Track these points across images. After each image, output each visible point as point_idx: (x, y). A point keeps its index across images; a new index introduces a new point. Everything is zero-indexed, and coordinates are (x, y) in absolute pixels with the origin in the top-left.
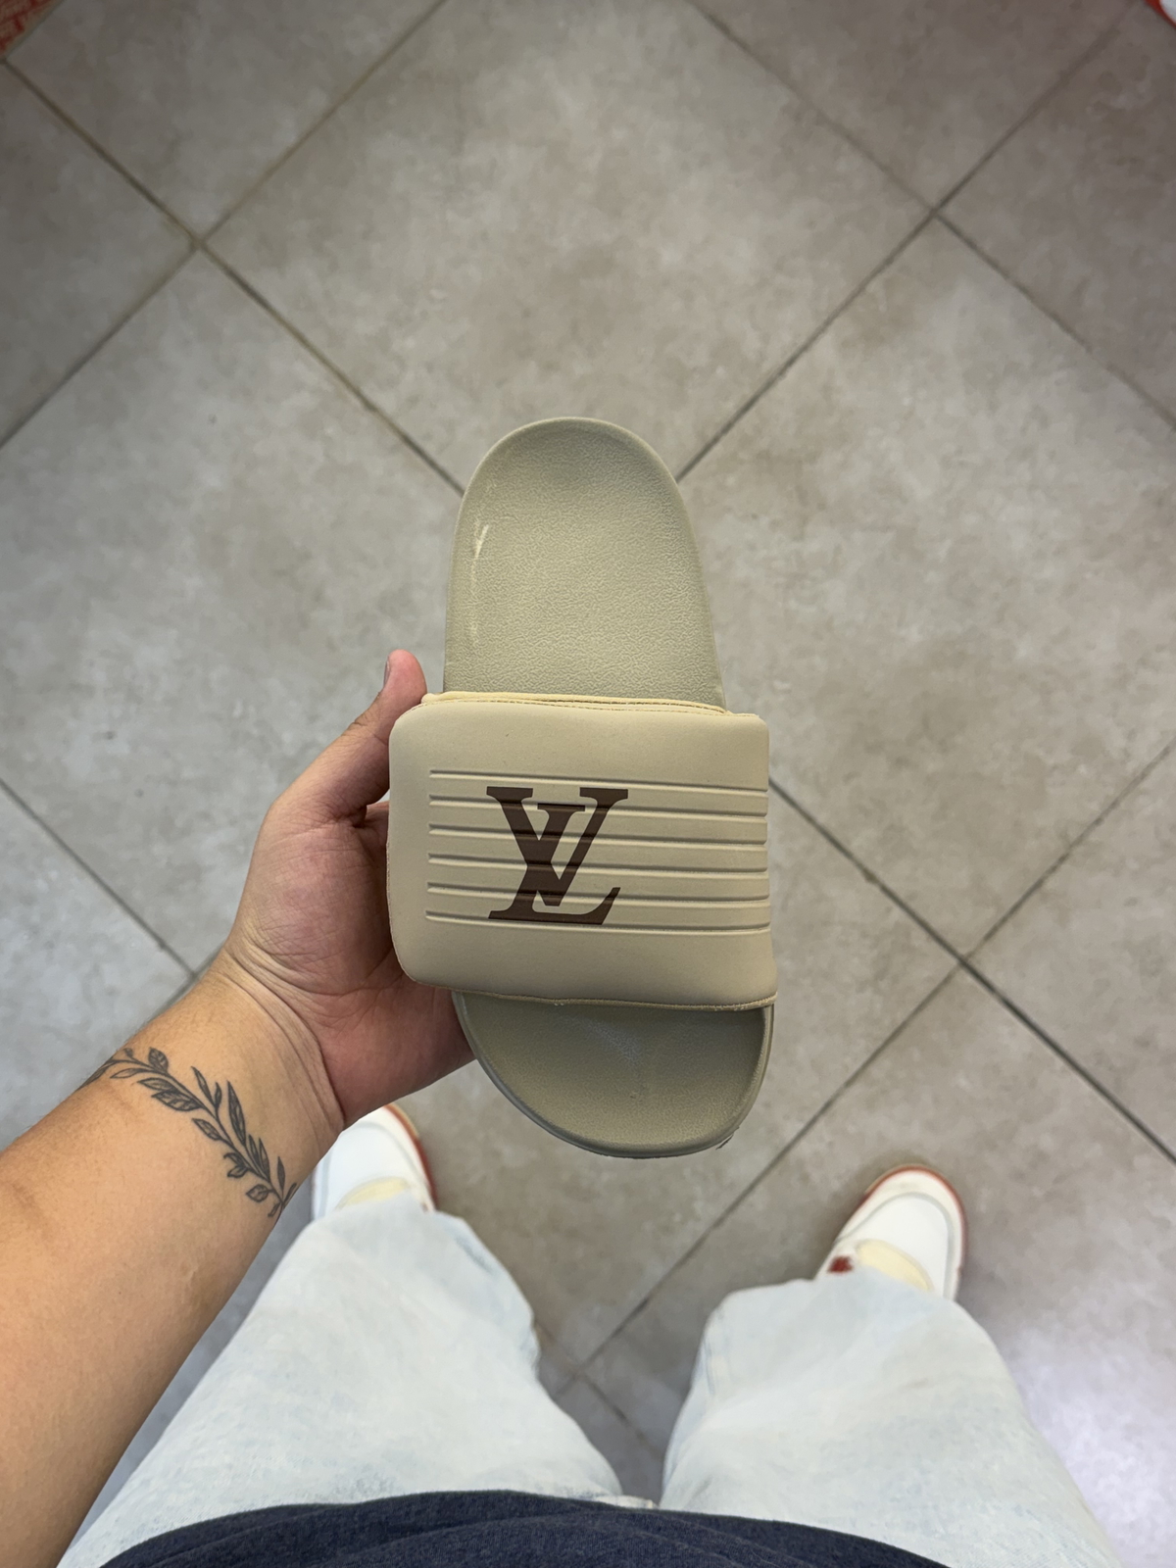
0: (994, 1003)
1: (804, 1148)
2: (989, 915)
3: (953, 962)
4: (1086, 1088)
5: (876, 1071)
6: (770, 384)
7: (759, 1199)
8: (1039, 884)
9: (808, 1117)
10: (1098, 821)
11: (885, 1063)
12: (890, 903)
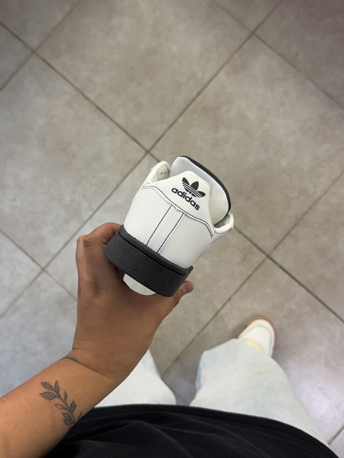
0: (277, 268)
1: (223, 311)
2: (275, 242)
3: (264, 256)
4: (304, 291)
5: (244, 288)
6: (205, 86)
7: (210, 326)
8: (289, 233)
9: (224, 302)
10: (306, 213)
11: (246, 286)
12: (245, 239)
